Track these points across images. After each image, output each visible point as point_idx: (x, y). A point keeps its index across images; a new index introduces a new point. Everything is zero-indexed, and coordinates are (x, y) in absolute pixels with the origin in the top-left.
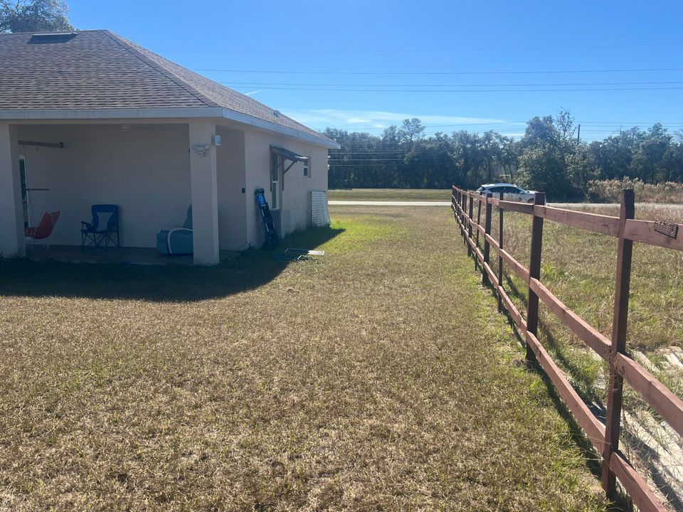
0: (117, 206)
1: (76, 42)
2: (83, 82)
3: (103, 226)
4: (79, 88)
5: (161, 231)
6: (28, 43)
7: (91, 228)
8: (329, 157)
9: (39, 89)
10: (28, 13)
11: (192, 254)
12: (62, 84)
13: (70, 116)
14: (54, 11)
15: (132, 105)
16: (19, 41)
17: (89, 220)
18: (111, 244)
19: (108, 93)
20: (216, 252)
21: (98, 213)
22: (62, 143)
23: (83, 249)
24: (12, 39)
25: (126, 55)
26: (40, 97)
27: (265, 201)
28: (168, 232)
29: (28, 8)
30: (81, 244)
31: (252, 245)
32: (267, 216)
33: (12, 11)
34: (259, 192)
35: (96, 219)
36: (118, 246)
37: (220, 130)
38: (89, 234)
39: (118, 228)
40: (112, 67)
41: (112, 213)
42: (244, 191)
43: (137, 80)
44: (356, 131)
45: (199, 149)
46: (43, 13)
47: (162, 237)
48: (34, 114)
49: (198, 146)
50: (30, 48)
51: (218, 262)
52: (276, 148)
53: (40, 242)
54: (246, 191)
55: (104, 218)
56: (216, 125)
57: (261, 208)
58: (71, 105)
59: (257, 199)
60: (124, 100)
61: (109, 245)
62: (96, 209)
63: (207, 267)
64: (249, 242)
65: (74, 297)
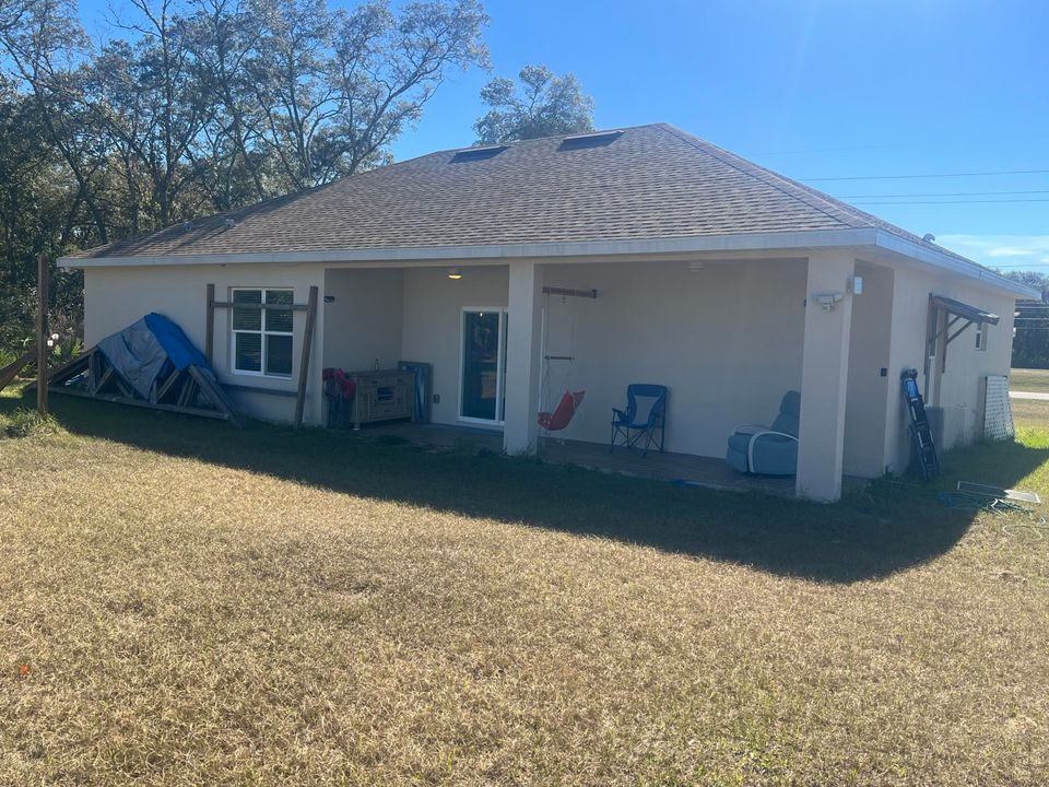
0: (666, 388)
1: (624, 144)
2: (637, 199)
3: (642, 417)
4: (632, 207)
5: (737, 434)
6: (558, 150)
7: (625, 419)
8: (1017, 314)
9: (577, 213)
10: (544, 115)
11: (791, 477)
12: (608, 203)
13: (621, 249)
14: (576, 111)
15: (717, 230)
16: (546, 149)
17: (623, 406)
18: (653, 447)
19: (676, 213)
20: (838, 479)
21: (636, 397)
22: (595, 291)
23: (612, 449)
24: (536, 147)
25: (698, 156)
26: (579, 223)
27: (917, 391)
28: (752, 435)
29: (544, 110)
30: (610, 443)
31: (890, 470)
32: (920, 418)
33: (525, 114)
34: (908, 375)
35: (632, 405)
36: (662, 451)
37: (861, 269)
38: (621, 428)
39: (664, 421)
40: (678, 175)
41: (657, 398)
42: (884, 372)
43: (720, 191)
44: (1017, 270)
45: (823, 300)
46: (561, 114)
47: (737, 443)
48: (571, 248)
49: (823, 295)
50: (560, 156)
51: (839, 496)
52: (938, 297)
53: (556, 434)
54: (890, 373)
55: (645, 405)
56: (856, 260)
57: (911, 404)
58: (624, 233)
59: (903, 387)
60: (703, 223)
61: (650, 448)
62: (635, 390)
63: (822, 505)
64: (885, 465)
65: (632, 542)
